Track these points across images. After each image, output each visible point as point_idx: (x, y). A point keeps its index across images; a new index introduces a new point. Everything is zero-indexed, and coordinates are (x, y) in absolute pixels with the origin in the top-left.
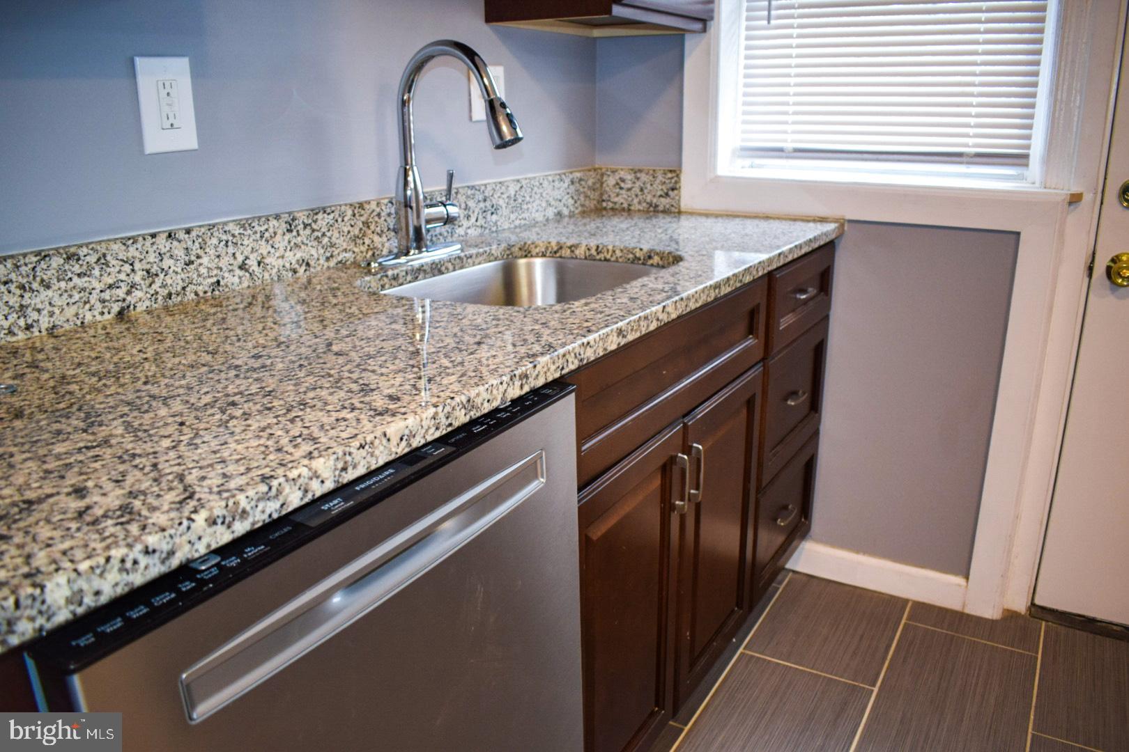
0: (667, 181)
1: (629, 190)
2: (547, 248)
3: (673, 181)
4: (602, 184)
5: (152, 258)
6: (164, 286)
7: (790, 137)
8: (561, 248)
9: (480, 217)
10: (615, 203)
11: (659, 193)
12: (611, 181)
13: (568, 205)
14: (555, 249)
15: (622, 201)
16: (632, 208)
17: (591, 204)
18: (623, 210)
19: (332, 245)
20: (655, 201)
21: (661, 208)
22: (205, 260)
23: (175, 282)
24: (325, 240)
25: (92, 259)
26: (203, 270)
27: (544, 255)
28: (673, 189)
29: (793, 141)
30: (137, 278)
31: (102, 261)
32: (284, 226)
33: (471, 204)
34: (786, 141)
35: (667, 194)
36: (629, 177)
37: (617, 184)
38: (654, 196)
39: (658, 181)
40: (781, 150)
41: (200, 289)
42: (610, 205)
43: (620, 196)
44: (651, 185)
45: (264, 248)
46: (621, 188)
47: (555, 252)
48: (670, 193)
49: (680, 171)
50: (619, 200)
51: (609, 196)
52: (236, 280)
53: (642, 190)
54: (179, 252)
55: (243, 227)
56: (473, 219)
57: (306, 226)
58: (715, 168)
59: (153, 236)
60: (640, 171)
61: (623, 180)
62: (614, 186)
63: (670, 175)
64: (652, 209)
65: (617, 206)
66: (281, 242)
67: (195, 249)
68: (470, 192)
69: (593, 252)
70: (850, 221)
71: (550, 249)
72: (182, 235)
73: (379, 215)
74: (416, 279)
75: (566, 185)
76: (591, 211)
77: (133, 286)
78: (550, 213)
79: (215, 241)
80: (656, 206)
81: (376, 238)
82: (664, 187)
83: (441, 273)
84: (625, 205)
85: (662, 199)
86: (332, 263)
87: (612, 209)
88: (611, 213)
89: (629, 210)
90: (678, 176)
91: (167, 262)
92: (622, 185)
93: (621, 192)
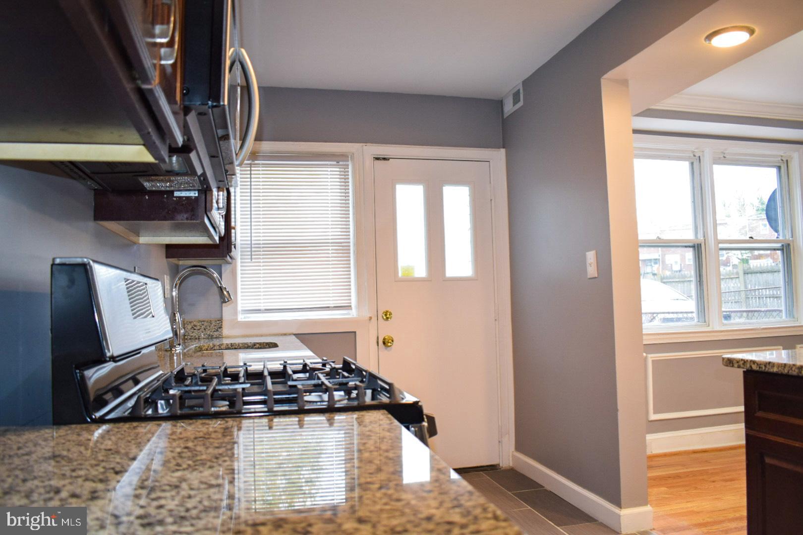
0: (217, 325)
1: (199, 330)
2: (208, 347)
3: (220, 324)
7: (262, 305)
8: (215, 346)
10: (192, 336)
11: (213, 330)
14: (212, 346)
15: (195, 335)
16: (200, 338)
18: (196, 339)
20: (211, 333)
21: (215, 336)
28: (220, 328)
29: (264, 306)
34: (261, 306)
35: (217, 330)
36: (198, 324)
37: (193, 327)
38: (211, 332)
39: (213, 325)
40: (260, 310)
42: (189, 337)
43: (194, 333)
44: (210, 327)
46: (195, 329)
47: (212, 348)
48: (219, 329)
49: (222, 320)
50: (194, 334)
51: (189, 333)
53: (205, 329)
60: (204, 321)
61: (195, 326)
62: (191, 328)
63: (218, 322)
64: (210, 337)
65: (193, 337)
70: (295, 334)
71: (209, 347)
80: (212, 336)
82: (215, 327)
84: (197, 337)
85: (216, 333)
87: (190, 339)
88: (189, 341)
89: (199, 339)
90: (222, 322)
92: (195, 328)
93: (194, 331)
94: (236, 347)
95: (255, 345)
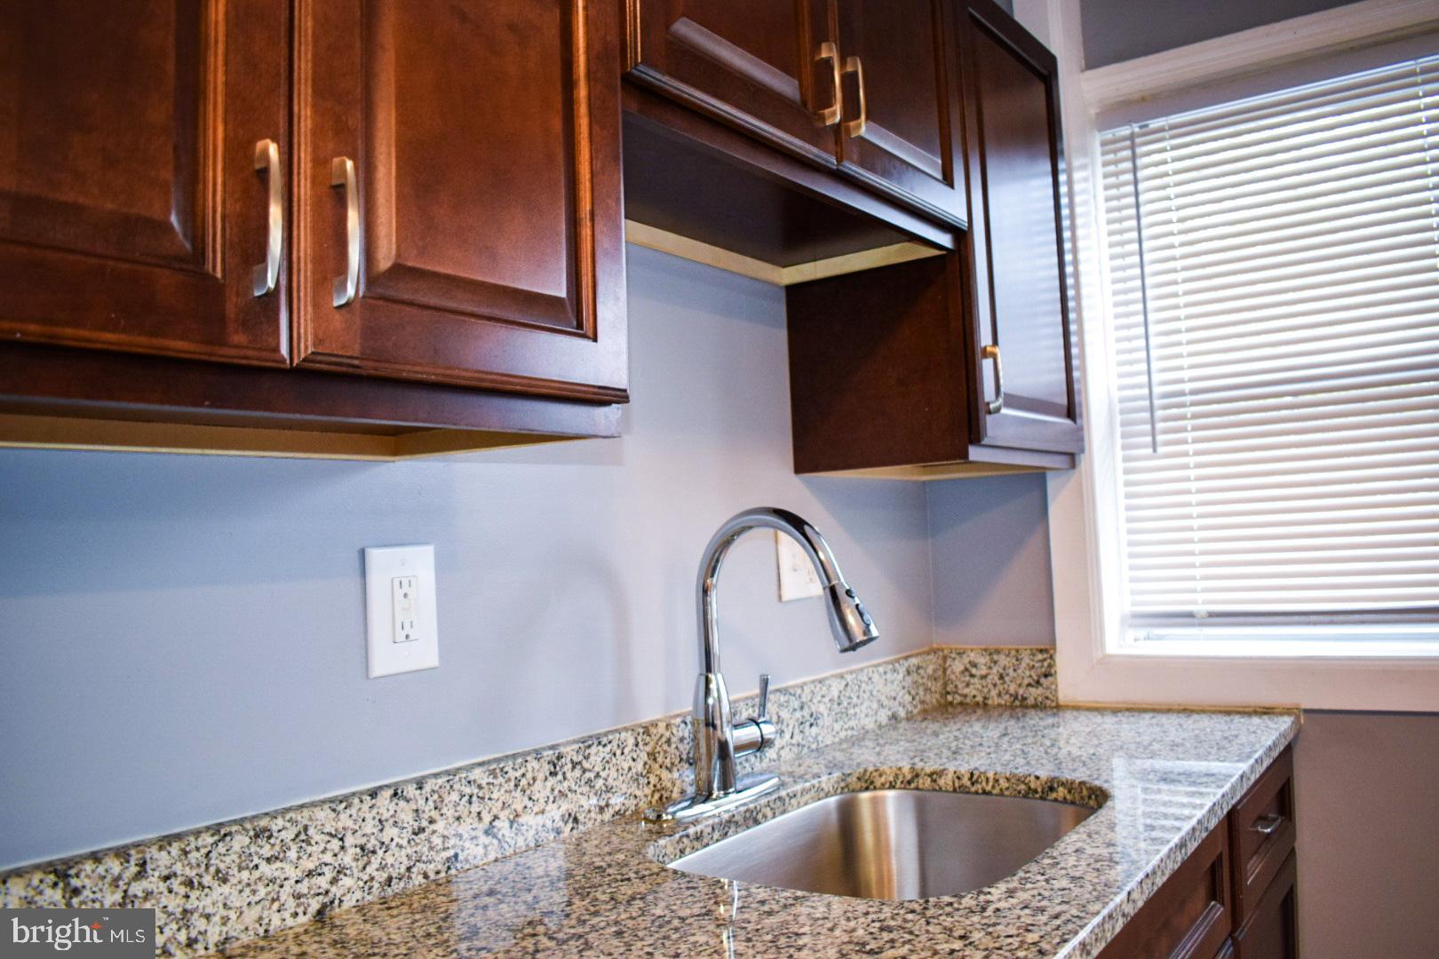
0: (1037, 665)
1: (984, 677)
2: (896, 776)
3: (1046, 664)
4: (945, 670)
5: (370, 827)
6: (382, 867)
7: (1201, 597)
8: (917, 776)
9: (796, 731)
10: (965, 696)
11: (1026, 681)
12: (958, 666)
13: (903, 703)
14: (909, 777)
15: (974, 692)
16: (990, 702)
17: (932, 699)
18: (978, 704)
19: (609, 790)
20: (1021, 691)
21: (1031, 701)
22: (440, 826)
23: (397, 860)
24: (599, 783)
25: (288, 835)
26: (437, 840)
27: (892, 787)
28: (1046, 676)
29: (1204, 603)
30: (347, 859)
31: (303, 837)
32: (547, 768)
33: (785, 714)
34: (1195, 603)
35: (1038, 682)
36: (982, 660)
37: (966, 669)
38: (1020, 685)
39: (1024, 665)
40: (1190, 615)
41: (431, 869)
42: (958, 699)
43: (971, 687)
44: (1015, 670)
45: (519, 802)
46: (972, 676)
47: (909, 782)
48: (1043, 680)
49: (1055, 649)
50: (970, 691)
51: (956, 687)
52: (480, 850)
53: (1001, 677)
54: (406, 817)
55: (493, 773)
56: (787, 736)
57: (574, 765)
58: (1103, 645)
59: (373, 794)
60: (998, 652)
61: (975, 665)
62: (963, 672)
63: (1040, 657)
64: (1017, 703)
65: (968, 700)
66: (541, 790)
67: (428, 810)
68: (783, 699)
69: (966, 781)
70: (1306, 711)
71: (901, 778)
72: (411, 791)
73: (668, 742)
74: (725, 835)
75: (901, 676)
76: (935, 709)
77: (341, 871)
78: (883, 716)
79: (455, 796)
80: (1024, 699)
81: (665, 774)
82: (1033, 673)
83: (757, 822)
84: (979, 699)
85: (1032, 690)
86: (607, 816)
87: (961, 704)
88: (959, 709)
89: (985, 705)
90: (1051, 657)
91: (390, 832)
92: (974, 671)
93: (972, 681)
94: (988, 788)
95: (1052, 789)
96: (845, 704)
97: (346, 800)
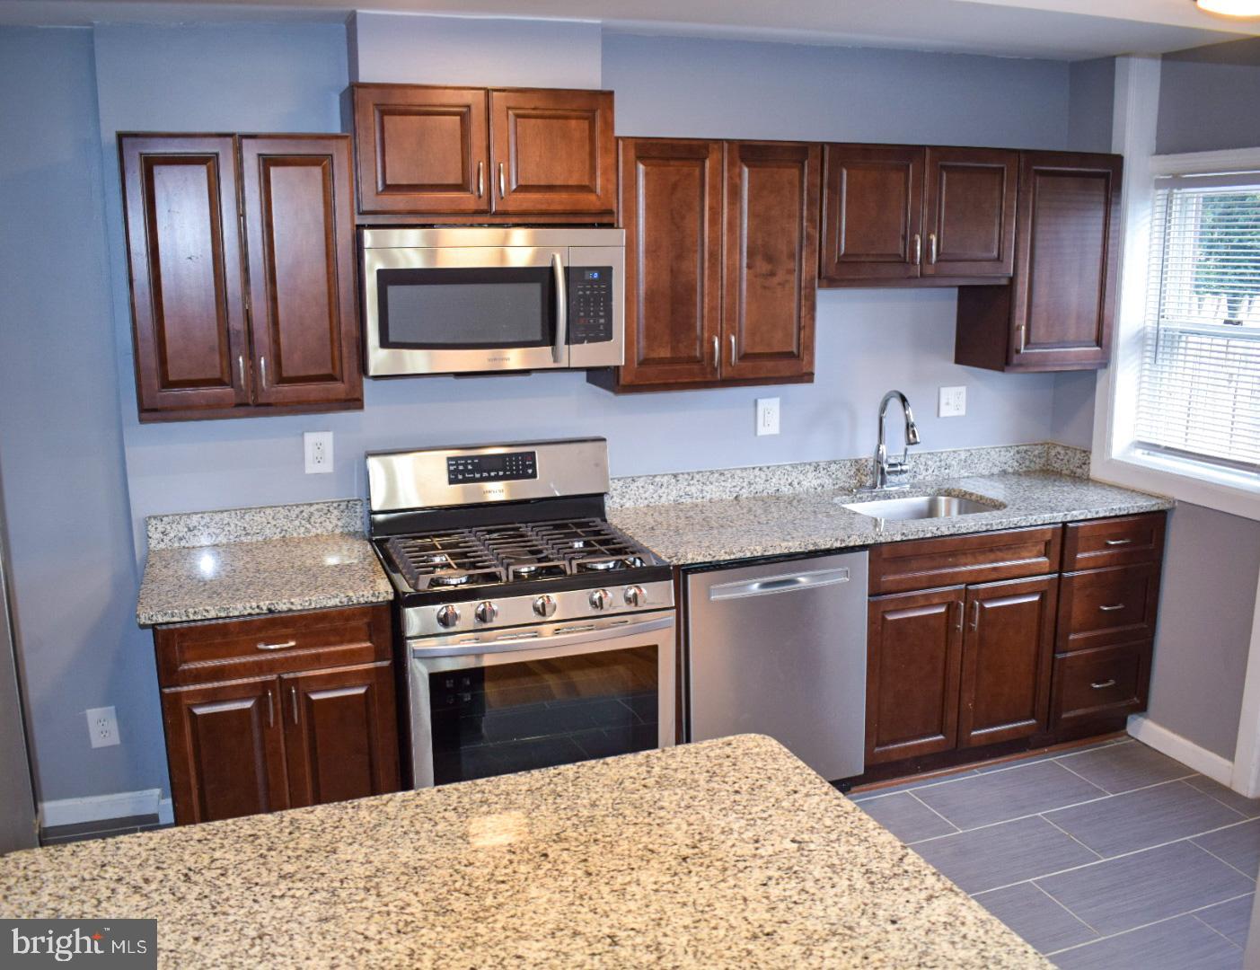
0: (1083, 458)
1: (1062, 460)
3: (1086, 458)
4: (1048, 454)
5: (752, 477)
6: (755, 488)
9: (936, 470)
11: (1077, 465)
12: (1053, 453)
13: (1012, 465)
15: (1058, 466)
16: (1063, 472)
17: (1039, 463)
18: (1059, 472)
19: (837, 479)
20: (1074, 469)
21: (1080, 475)
22: (774, 480)
23: (760, 488)
24: (834, 476)
25: (729, 476)
26: (772, 484)
28: (1084, 464)
30: (745, 484)
31: (733, 477)
32: (813, 468)
33: (930, 463)
35: (1082, 467)
36: (1062, 452)
37: (1056, 455)
38: (1074, 466)
39: (1077, 457)
41: (770, 492)
42: (1052, 468)
43: (1057, 463)
44: (1073, 459)
45: (801, 477)
46: (1058, 458)
49: (1090, 452)
50: (1056, 465)
51: (1051, 462)
52: (786, 490)
53: (1068, 461)
54: (763, 476)
55: (793, 467)
56: (930, 471)
57: (824, 469)
58: (1109, 454)
59: (754, 468)
60: (1068, 449)
61: (1059, 453)
62: (1054, 456)
63: (1084, 454)
64: (1072, 474)
65: (1055, 470)
66: (810, 475)
67: (770, 475)
68: (929, 456)
70: (1180, 501)
72: (765, 469)
73: (866, 466)
74: (873, 500)
75: (1012, 454)
76: (1035, 472)
77: (743, 487)
78: (996, 470)
79: (779, 472)
80: (1075, 474)
81: (863, 477)
83: (889, 498)
84: (1059, 470)
85: (1080, 470)
86: (837, 487)
87: (1052, 471)
89: (1061, 474)
90: (1089, 455)
91: (758, 479)
92: (1059, 456)
93: (1058, 460)
96: (969, 462)
97: (746, 469)
